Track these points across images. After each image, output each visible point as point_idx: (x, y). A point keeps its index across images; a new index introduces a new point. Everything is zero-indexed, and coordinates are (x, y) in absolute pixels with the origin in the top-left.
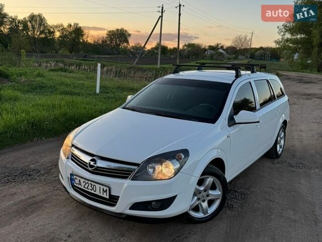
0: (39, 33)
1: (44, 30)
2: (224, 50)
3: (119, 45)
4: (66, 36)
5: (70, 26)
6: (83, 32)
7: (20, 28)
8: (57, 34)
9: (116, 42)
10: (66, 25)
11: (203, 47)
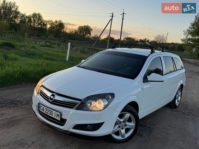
0: (37, 24)
1: (40, 23)
2: (149, 43)
3: (85, 35)
4: (53, 28)
5: (56, 22)
7: (27, 21)
8: (48, 26)
9: (83, 33)
10: (54, 21)
11: (136, 40)
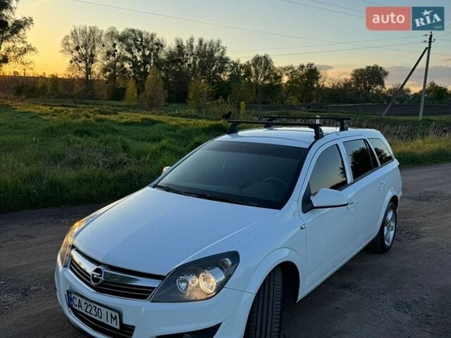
0: (263, 78)
1: (270, 74)
3: (370, 88)
4: (295, 81)
5: (302, 67)
6: (318, 74)
7: (242, 75)
8: (285, 79)
9: (365, 84)
10: (296, 66)
